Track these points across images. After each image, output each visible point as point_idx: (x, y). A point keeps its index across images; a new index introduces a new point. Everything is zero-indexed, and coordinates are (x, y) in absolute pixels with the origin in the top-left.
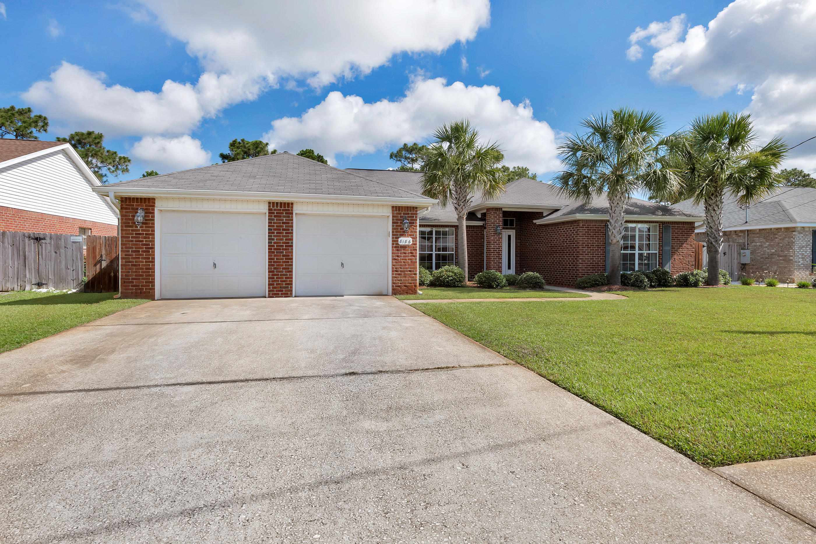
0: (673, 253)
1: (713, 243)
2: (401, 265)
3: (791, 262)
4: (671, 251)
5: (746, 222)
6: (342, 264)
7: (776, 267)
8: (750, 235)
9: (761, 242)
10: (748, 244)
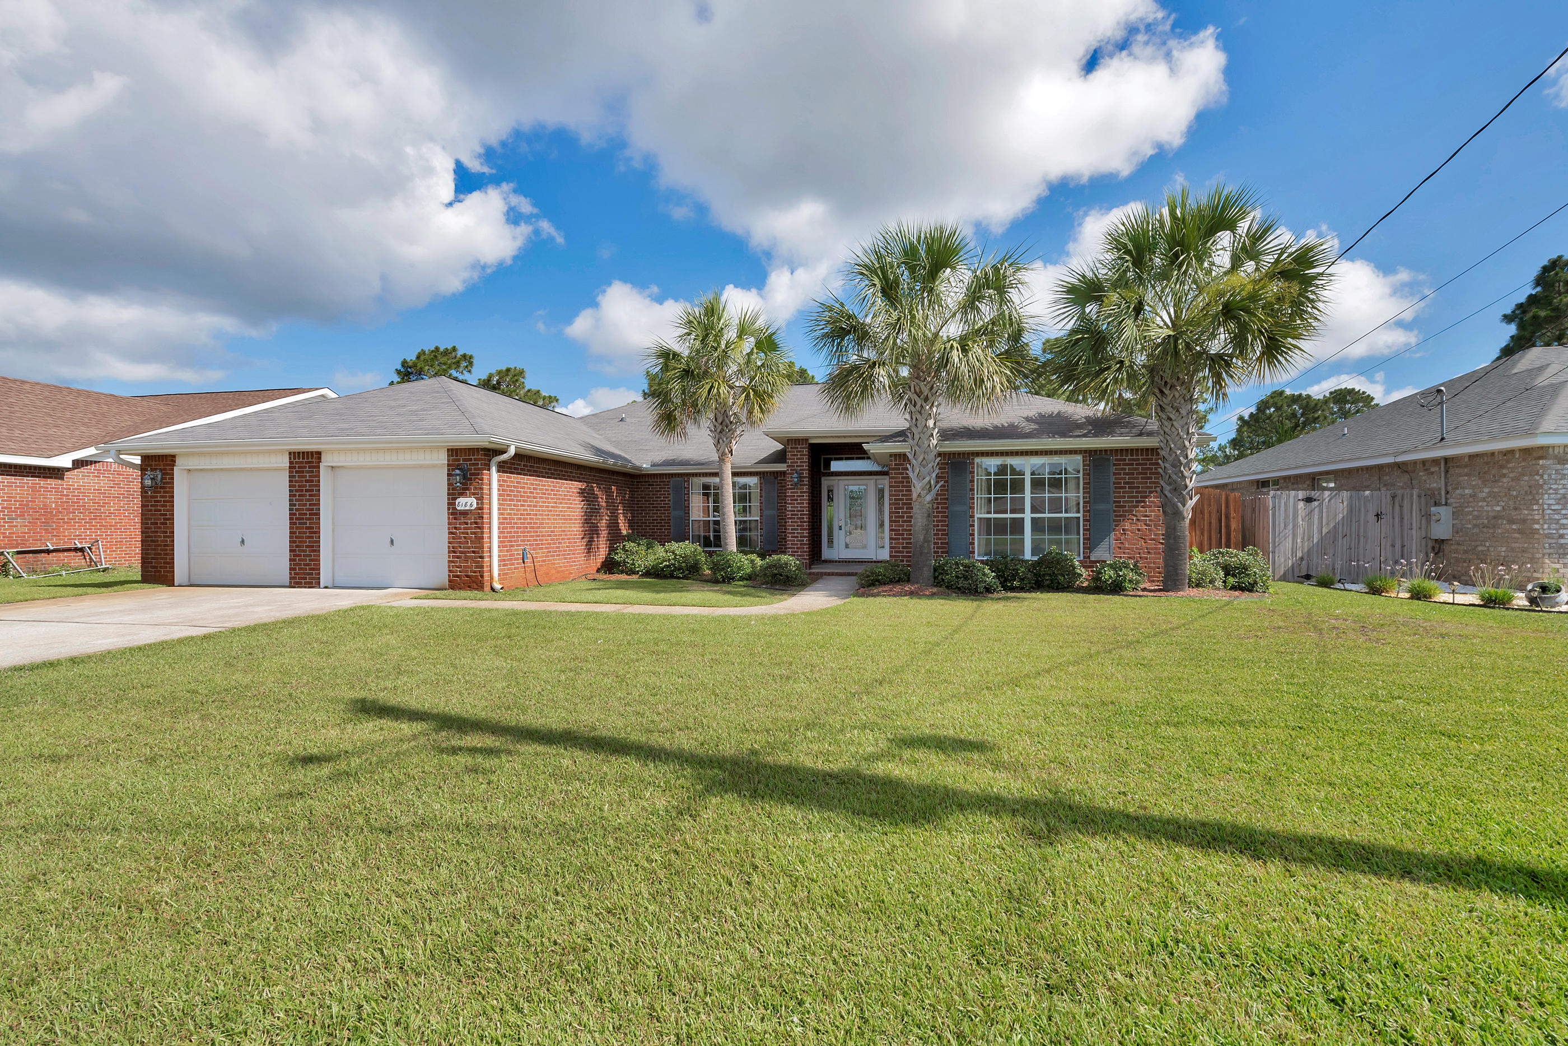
0: (1120, 518)
1: (1169, 495)
2: (460, 543)
3: (1536, 536)
4: (1113, 514)
5: (1443, 439)
6: (392, 542)
7: (1504, 549)
8: (1451, 471)
9: (1473, 487)
10: (1447, 493)
